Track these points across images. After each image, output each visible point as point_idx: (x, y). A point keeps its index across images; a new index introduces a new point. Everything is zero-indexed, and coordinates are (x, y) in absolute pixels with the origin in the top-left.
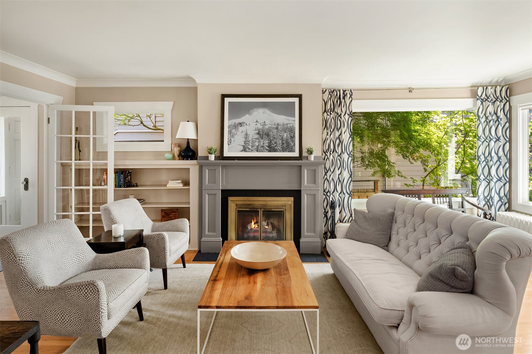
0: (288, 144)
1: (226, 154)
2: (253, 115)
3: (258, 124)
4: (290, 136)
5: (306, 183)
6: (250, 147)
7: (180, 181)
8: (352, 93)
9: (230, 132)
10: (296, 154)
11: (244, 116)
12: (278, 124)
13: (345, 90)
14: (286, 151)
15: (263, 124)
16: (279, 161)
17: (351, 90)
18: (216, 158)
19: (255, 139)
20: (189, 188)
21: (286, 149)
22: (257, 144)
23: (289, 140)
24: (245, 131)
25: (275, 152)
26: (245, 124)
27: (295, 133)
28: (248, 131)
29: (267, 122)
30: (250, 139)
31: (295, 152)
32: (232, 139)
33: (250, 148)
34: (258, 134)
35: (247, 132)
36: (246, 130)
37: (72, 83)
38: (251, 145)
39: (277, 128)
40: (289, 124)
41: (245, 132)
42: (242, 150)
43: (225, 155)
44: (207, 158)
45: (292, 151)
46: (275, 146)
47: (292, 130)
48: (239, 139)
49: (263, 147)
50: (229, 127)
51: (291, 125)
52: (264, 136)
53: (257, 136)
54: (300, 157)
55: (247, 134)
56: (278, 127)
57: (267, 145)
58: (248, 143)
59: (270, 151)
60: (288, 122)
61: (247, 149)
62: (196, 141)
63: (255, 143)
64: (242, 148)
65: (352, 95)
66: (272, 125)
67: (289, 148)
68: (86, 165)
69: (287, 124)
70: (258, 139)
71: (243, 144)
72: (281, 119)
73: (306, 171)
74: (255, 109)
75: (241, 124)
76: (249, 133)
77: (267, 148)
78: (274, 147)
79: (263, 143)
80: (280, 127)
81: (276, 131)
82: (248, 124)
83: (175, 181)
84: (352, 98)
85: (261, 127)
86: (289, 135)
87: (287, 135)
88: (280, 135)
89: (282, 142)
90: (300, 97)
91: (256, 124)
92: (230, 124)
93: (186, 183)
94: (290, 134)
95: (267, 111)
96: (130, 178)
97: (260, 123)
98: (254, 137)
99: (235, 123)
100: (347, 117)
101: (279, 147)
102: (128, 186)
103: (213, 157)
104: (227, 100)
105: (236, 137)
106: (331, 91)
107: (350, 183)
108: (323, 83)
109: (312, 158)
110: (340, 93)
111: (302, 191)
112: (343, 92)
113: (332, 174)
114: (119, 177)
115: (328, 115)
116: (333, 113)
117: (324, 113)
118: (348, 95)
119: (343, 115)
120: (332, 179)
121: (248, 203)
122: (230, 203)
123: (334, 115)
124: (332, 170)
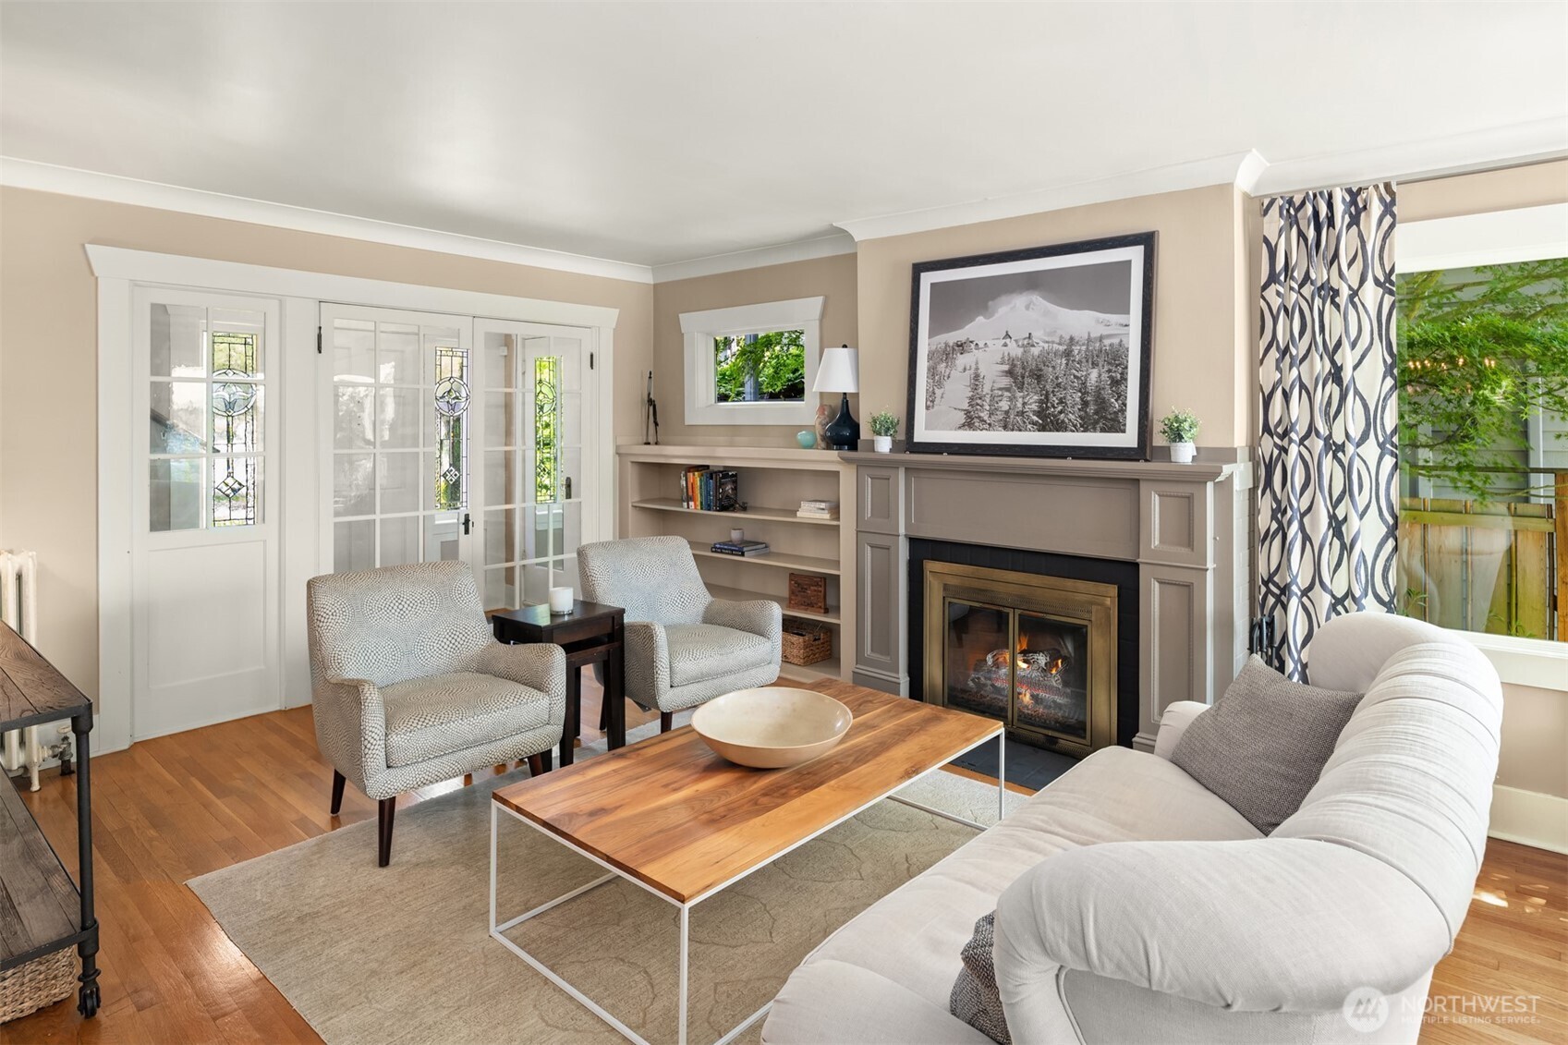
0: (1102, 404)
1: (921, 435)
2: (997, 315)
3: (1012, 344)
4: (1111, 377)
5: (1156, 542)
6: (985, 415)
7: (823, 505)
8: (1392, 194)
9: (932, 371)
10: (1129, 439)
11: (972, 320)
12: (1072, 339)
13: (1360, 190)
14: (1095, 430)
15: (1026, 342)
16: (1069, 462)
17: (1387, 186)
18: (896, 447)
19: (1000, 389)
20: (838, 526)
21: (1096, 422)
22: (1004, 405)
23: (1107, 393)
24: (974, 367)
25: (1058, 431)
26: (973, 346)
27: (1126, 368)
28: (980, 366)
29: (1038, 336)
30: (987, 389)
31: (1124, 431)
32: (937, 391)
33: (986, 418)
34: (1010, 373)
35: (977, 369)
36: (977, 363)
37: (643, 276)
38: (988, 408)
39: (1068, 354)
40: (1109, 336)
41: (972, 371)
42: (964, 425)
43: (916, 439)
44: (871, 445)
45: (1116, 425)
46: (1061, 412)
47: (1116, 358)
48: (957, 391)
49: (1022, 413)
50: (931, 356)
51: (1116, 341)
52: (1027, 380)
53: (1006, 381)
54: (1143, 451)
55: (977, 377)
56: (1072, 351)
57: (1036, 408)
58: (979, 401)
59: (1043, 428)
60: (1106, 331)
61: (975, 420)
62: (856, 395)
63: (1000, 404)
64: (961, 418)
65: (1393, 202)
66: (1053, 342)
67: (1106, 418)
69: (1101, 339)
70: (1008, 390)
71: (966, 406)
72: (1083, 323)
73: (1156, 500)
74: (1004, 298)
75: (961, 345)
76: (982, 372)
77: (1035, 418)
78: (1055, 416)
79: (1024, 404)
80: (1076, 349)
81: (1064, 361)
82: (981, 345)
83: (813, 505)
84: (1393, 216)
85: (1016, 351)
86: (1105, 376)
87: (1100, 376)
88: (1075, 377)
89: (1082, 399)
90: (1147, 241)
91: (1005, 345)
92: (934, 348)
93: (835, 510)
94: (1109, 371)
95: (1037, 299)
96: (735, 489)
97: (1016, 341)
98: (997, 386)
99: (947, 345)
100: (1370, 294)
101: (1071, 416)
102: (723, 509)
103: (884, 445)
104: (927, 279)
105: (948, 384)
106: (1290, 202)
107: (1389, 560)
108: (1248, 177)
109: (1185, 453)
110: (1330, 206)
111: (1141, 567)
112: (1348, 199)
113: (1306, 520)
114: (707, 484)
115: (1278, 293)
116: (1301, 286)
117: (1265, 287)
118: (1376, 208)
119: (1345, 292)
120: (1300, 535)
121: (976, 584)
122: (928, 577)
123: (1307, 290)
124: (1298, 501)
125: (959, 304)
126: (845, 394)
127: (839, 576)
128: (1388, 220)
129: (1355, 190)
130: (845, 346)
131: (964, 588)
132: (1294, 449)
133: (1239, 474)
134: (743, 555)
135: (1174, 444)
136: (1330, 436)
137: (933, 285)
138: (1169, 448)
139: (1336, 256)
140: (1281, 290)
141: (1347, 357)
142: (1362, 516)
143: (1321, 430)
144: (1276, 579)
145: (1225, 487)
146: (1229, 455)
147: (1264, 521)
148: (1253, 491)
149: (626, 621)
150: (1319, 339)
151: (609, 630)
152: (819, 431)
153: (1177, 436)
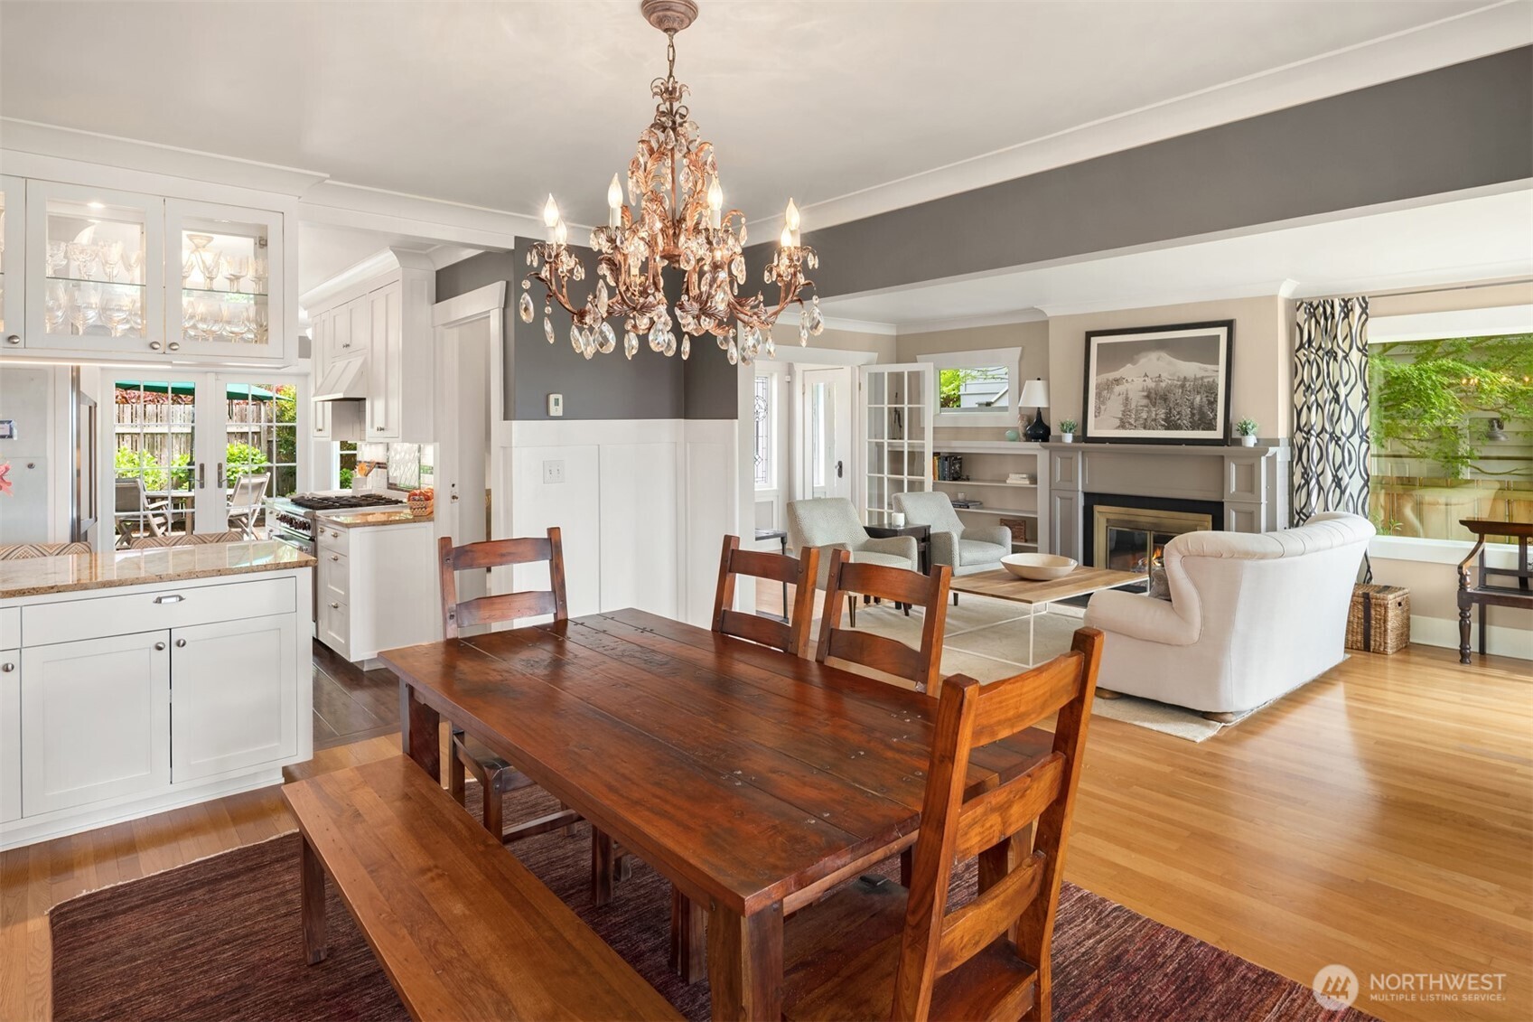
0: (1202, 414)
1: (1092, 432)
2: (1140, 364)
3: (1148, 380)
4: (1209, 401)
5: (1233, 490)
6: (1132, 421)
7: (1025, 476)
8: (1366, 303)
9: (1099, 395)
10: (1218, 434)
11: (1125, 366)
12: (1185, 378)
13: (1349, 300)
14: (1198, 429)
15: (1157, 379)
16: (1184, 447)
17: (1364, 298)
18: (1075, 439)
19: (1142, 406)
20: (1036, 488)
21: (1200, 425)
22: (1144, 415)
23: (1206, 409)
24: (1125, 393)
25: (1177, 430)
26: (1124, 381)
27: (1217, 395)
28: (1129, 392)
29: (1164, 376)
30: (1133, 406)
31: (1215, 430)
32: (1102, 407)
33: (1133, 422)
34: (1148, 397)
35: (1127, 394)
36: (1127, 391)
37: (890, 331)
38: (1134, 417)
39: (1183, 386)
40: (1208, 377)
41: (1124, 395)
42: (1119, 427)
43: (1089, 435)
44: (1060, 439)
45: (1211, 427)
46: (1178, 419)
47: (1211, 390)
48: (1114, 407)
49: (1155, 420)
50: (1098, 386)
51: (1211, 380)
52: (1158, 401)
53: (1145, 402)
54: (1227, 440)
55: (1127, 399)
56: (1185, 385)
57: (1164, 417)
58: (1128, 413)
59: (1167, 428)
60: (1205, 374)
61: (1126, 424)
62: (1048, 409)
63: (1142, 414)
64: (1118, 422)
65: (1367, 307)
66: (1174, 380)
67: (1205, 423)
69: (1202, 378)
71: (1120, 416)
72: (1191, 369)
73: (1233, 467)
74: (1144, 354)
75: (1117, 380)
76: (1130, 396)
77: (1163, 423)
78: (1175, 421)
79: (1156, 415)
80: (1188, 384)
81: (1181, 391)
82: (1130, 380)
83: (1018, 475)
84: (1367, 314)
85: (1150, 384)
86: (1204, 399)
87: (1202, 399)
88: (1187, 399)
89: (1191, 412)
90: (1229, 324)
91: (1145, 381)
92: (1099, 381)
93: (1034, 479)
94: (1207, 396)
95: (1164, 355)
96: (960, 467)
97: (1152, 379)
98: (1139, 404)
99: (1108, 380)
100: (1355, 356)
101: (1185, 422)
102: (955, 479)
103: (1068, 438)
104: (1095, 341)
105: (1109, 403)
106: (1311, 305)
107: (1365, 498)
108: (1286, 291)
109: (1250, 441)
110: (1332, 307)
111: (1225, 504)
112: (1343, 304)
113: (1321, 478)
114: (943, 464)
115: (1304, 355)
116: (1317, 351)
117: (1297, 351)
118: (1358, 310)
119: (1341, 355)
120: (1317, 487)
121: (1126, 518)
122: (1096, 515)
123: (1320, 353)
124: (1316, 468)
125: (1115, 357)
126: (1039, 408)
127: (1036, 519)
128: (1364, 317)
129: (1346, 299)
130: (1039, 379)
131: (1118, 520)
132: (1313, 440)
133: (1282, 454)
134: (968, 507)
135: (1243, 438)
136: (1334, 432)
137: (1098, 345)
138: (1240, 440)
139: (1335, 337)
140: (1306, 353)
141: (1342, 391)
142: (1350, 477)
143: (1328, 430)
144: (1304, 511)
145: (1272, 460)
146: (1275, 443)
147: (1298, 480)
148: (1291, 463)
149: (931, 532)
150: (1327, 382)
151: (923, 536)
152: (1021, 431)
153: (1245, 432)
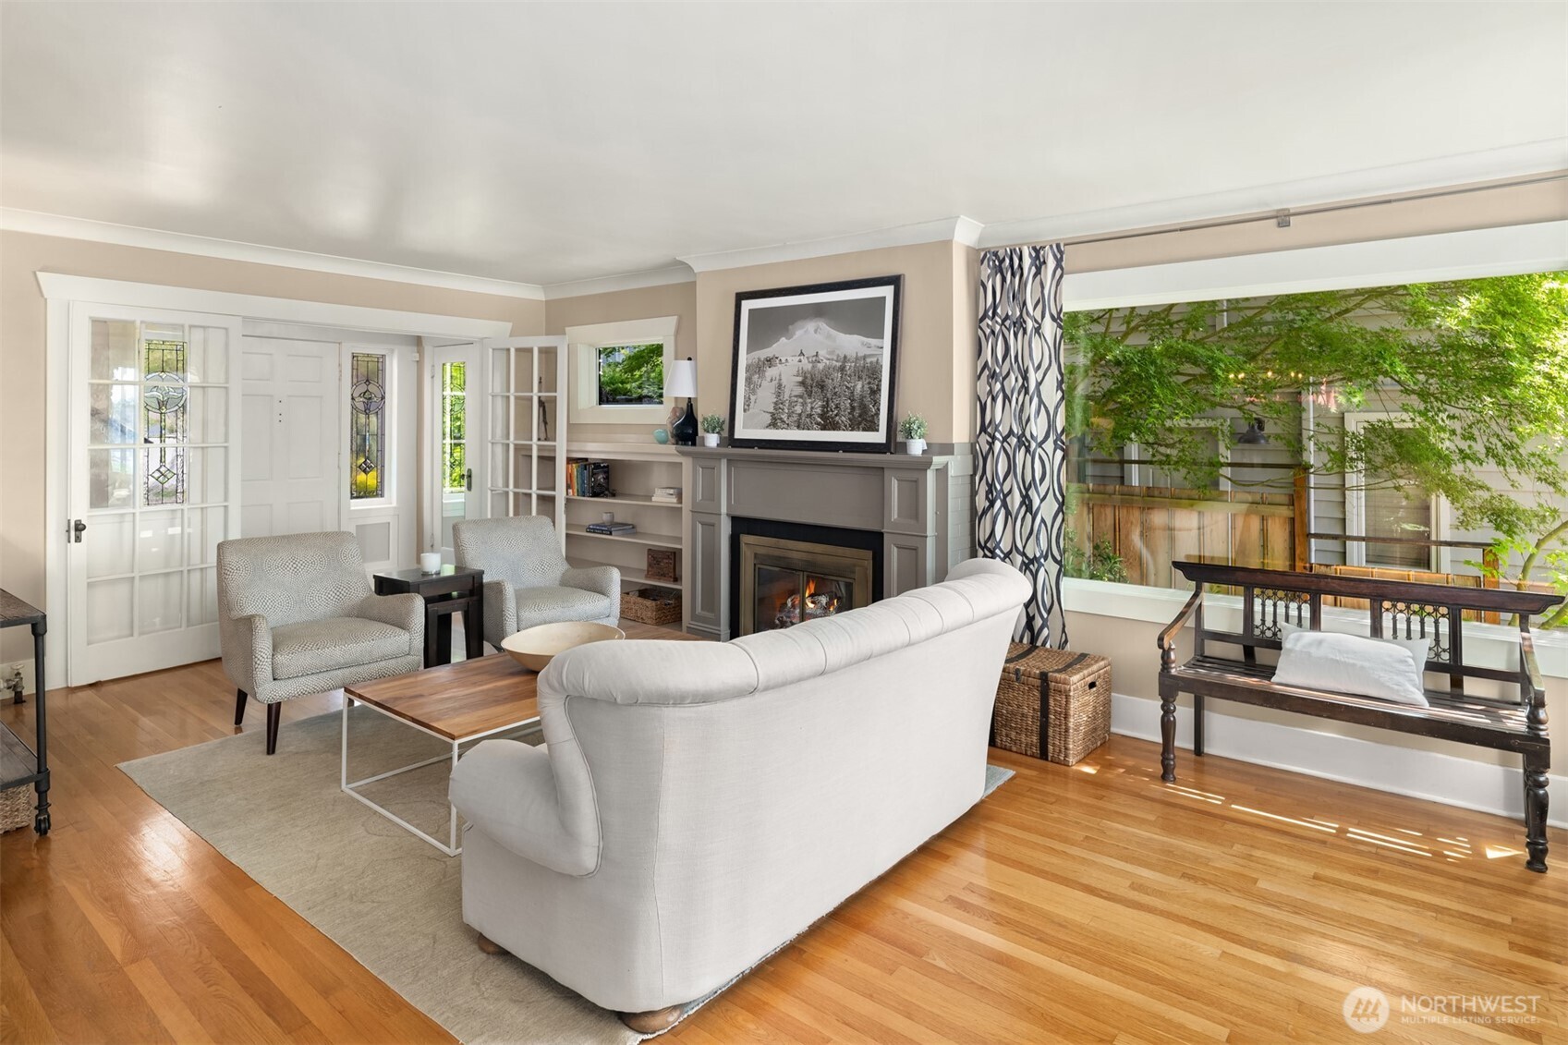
0: (864, 408)
1: (740, 433)
2: (795, 337)
3: (805, 360)
4: (870, 388)
5: (895, 515)
6: (784, 417)
7: (672, 491)
8: (1061, 253)
9: (749, 380)
10: (881, 436)
11: (777, 340)
12: (845, 357)
13: (1041, 248)
14: (859, 429)
15: (814, 359)
16: (840, 455)
17: (1058, 246)
18: (721, 442)
19: (796, 396)
20: (681, 508)
21: (860, 423)
22: (798, 409)
23: (868, 400)
24: (778, 378)
25: (834, 430)
26: (778, 361)
27: (881, 381)
28: (783, 377)
29: (822, 353)
30: (786, 397)
31: (877, 431)
32: (752, 397)
33: (785, 419)
34: (803, 383)
35: (780, 380)
36: (780, 375)
37: (536, 295)
38: (786, 411)
39: (842, 369)
40: (870, 356)
41: (777, 381)
42: (770, 425)
43: (736, 436)
44: (704, 441)
45: (872, 427)
46: (836, 415)
47: (874, 373)
48: (766, 397)
49: (810, 416)
50: (748, 368)
51: (874, 360)
52: (815, 389)
53: (800, 390)
54: (891, 445)
55: (780, 386)
56: (845, 367)
57: (820, 412)
58: (781, 406)
59: (824, 428)
60: (868, 352)
61: (778, 421)
62: (696, 399)
63: (796, 408)
64: (768, 419)
65: (1062, 259)
66: (832, 360)
67: (866, 420)
68: (549, 450)
69: (865, 357)
70: (801, 397)
71: (772, 410)
72: (852, 344)
73: (895, 484)
74: (799, 323)
75: (769, 361)
76: (784, 382)
77: (819, 420)
78: (832, 418)
79: (812, 408)
80: (848, 365)
81: (840, 375)
82: (783, 361)
83: (664, 491)
84: (1062, 269)
85: (807, 366)
86: (867, 386)
87: (863, 386)
88: (847, 387)
89: (851, 405)
90: (895, 281)
91: (800, 361)
92: (750, 362)
93: (679, 496)
94: (869, 383)
95: (822, 325)
96: (607, 478)
97: (808, 358)
98: (793, 393)
99: (759, 359)
100: (1049, 328)
101: (843, 418)
102: (595, 495)
103: (712, 440)
104: (747, 305)
105: (760, 392)
106: (996, 254)
107: (1060, 528)
108: (966, 234)
109: (917, 447)
110: (1021, 259)
111: (885, 535)
112: (1034, 254)
113: (1008, 499)
114: (582, 474)
115: (988, 325)
116: (1004, 321)
117: (982, 320)
118: (1051, 263)
119: (1030, 325)
120: (1003, 511)
121: (777, 553)
122: (743, 548)
123: (1007, 323)
124: (1002, 485)
125: (769, 327)
126: (690, 398)
127: (681, 549)
128: (1059, 272)
129: (1038, 248)
130: (690, 359)
131: (768, 556)
132: (998, 445)
133: (957, 466)
134: (611, 534)
135: (908, 441)
136: (1023, 434)
137: (751, 311)
138: (905, 443)
139: (1025, 301)
140: (990, 323)
141: (1033, 378)
142: (1042, 500)
143: (1016, 432)
144: (988, 545)
145: (942, 473)
146: (948, 449)
147: (981, 502)
148: (973, 476)
150: (1015, 367)
152: (669, 429)
153: (909, 434)
